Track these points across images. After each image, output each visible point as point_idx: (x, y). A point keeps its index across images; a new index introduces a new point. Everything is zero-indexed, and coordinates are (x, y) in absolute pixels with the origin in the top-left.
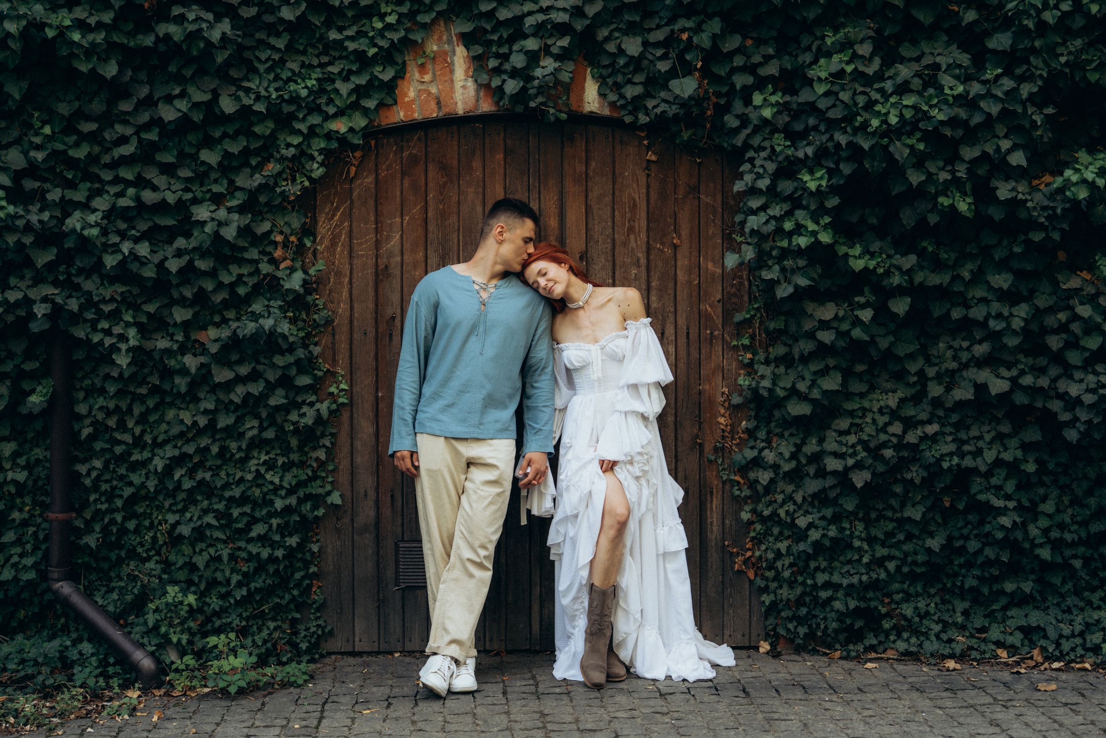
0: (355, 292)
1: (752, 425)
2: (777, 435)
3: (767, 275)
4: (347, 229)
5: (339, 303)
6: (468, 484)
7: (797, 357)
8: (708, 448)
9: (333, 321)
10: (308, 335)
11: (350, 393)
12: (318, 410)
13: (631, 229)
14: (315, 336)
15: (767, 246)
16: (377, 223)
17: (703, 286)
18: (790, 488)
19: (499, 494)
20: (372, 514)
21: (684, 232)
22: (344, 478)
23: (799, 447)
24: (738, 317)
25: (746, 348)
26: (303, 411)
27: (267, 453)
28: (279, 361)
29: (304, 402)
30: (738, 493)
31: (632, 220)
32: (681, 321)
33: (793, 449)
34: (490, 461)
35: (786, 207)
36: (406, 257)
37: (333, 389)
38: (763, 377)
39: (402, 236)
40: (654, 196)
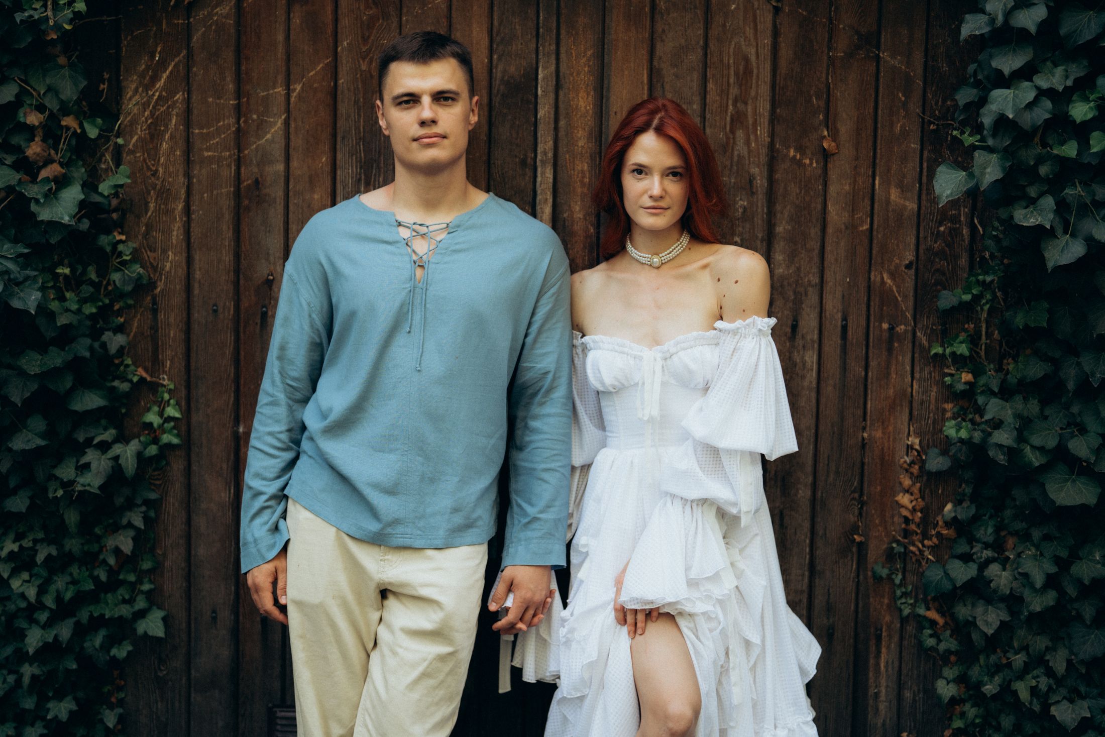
0: (196, 231)
1: (966, 512)
2: (1016, 534)
3: (1027, 218)
4: (180, 107)
5: (165, 251)
6: (383, 632)
7: (1071, 385)
8: (875, 551)
9: (152, 285)
10: (105, 312)
11: (184, 426)
12: (116, 458)
13: (738, 119)
14: (119, 313)
15: (1029, 156)
16: (238, 94)
17: (878, 236)
18: (1041, 643)
19: (442, 658)
20: (225, 653)
21: (845, 128)
22: (173, 585)
23: (1063, 565)
24: (947, 299)
25: (959, 361)
26: (84, 460)
27: (18, 538)
28: (33, 363)
29: (89, 442)
30: (931, 642)
31: (741, 99)
32: (833, 304)
33: (1052, 569)
34: (424, 592)
35: (1077, 71)
36: (294, 164)
37: (152, 418)
38: (997, 424)
39: (287, 123)
40: (786, 52)
